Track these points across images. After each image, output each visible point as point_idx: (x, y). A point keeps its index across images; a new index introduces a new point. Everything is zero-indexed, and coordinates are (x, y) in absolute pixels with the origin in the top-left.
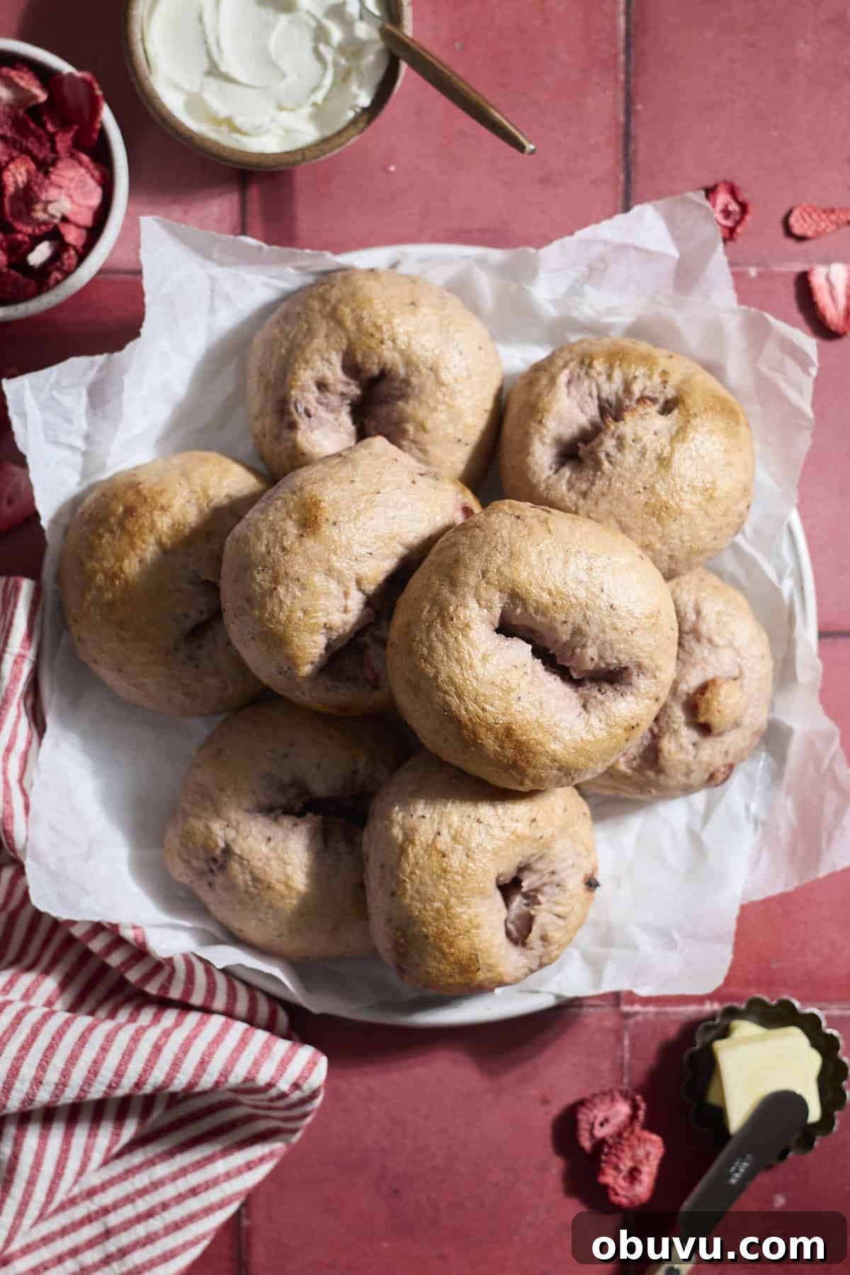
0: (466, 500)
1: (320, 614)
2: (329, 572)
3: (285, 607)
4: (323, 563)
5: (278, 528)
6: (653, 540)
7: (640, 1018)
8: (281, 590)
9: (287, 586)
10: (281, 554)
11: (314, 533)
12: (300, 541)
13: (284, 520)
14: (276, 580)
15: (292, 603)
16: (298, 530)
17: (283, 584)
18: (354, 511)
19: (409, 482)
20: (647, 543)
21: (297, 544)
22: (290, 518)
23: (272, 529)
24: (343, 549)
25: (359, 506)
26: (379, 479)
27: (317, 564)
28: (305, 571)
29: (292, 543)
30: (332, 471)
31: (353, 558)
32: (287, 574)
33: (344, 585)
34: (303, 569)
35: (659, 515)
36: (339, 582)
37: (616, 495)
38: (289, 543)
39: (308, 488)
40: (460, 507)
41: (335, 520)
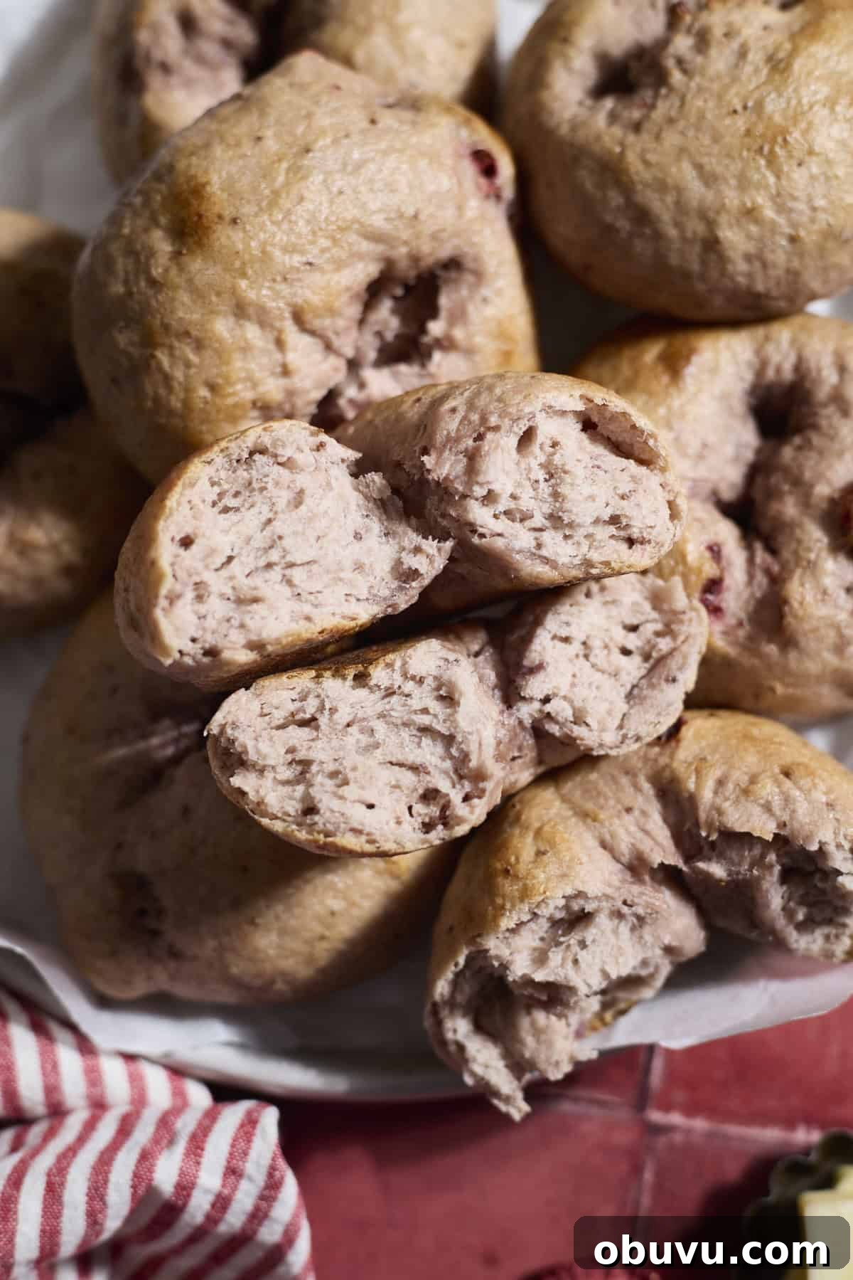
0: (475, 138)
1: (239, 387)
2: (240, 310)
3: (175, 385)
4: (226, 296)
5: (139, 247)
6: (760, 200)
7: (678, 1138)
8: (163, 357)
9: (171, 348)
10: (150, 292)
11: (200, 244)
12: (178, 264)
13: (146, 230)
14: (149, 341)
15: (186, 376)
16: (173, 245)
17: (162, 345)
18: (267, 192)
19: (365, 124)
20: (749, 204)
21: (174, 272)
22: (157, 225)
23: (131, 252)
24: (257, 266)
25: (274, 180)
26: (309, 126)
27: (214, 299)
28: (196, 317)
29: (166, 270)
30: (224, 127)
31: (279, 278)
32: (166, 327)
33: (272, 327)
34: (192, 313)
35: (772, 151)
36: (262, 324)
37: (693, 120)
38: (160, 270)
39: (181, 165)
40: (468, 151)
41: (234, 214)
